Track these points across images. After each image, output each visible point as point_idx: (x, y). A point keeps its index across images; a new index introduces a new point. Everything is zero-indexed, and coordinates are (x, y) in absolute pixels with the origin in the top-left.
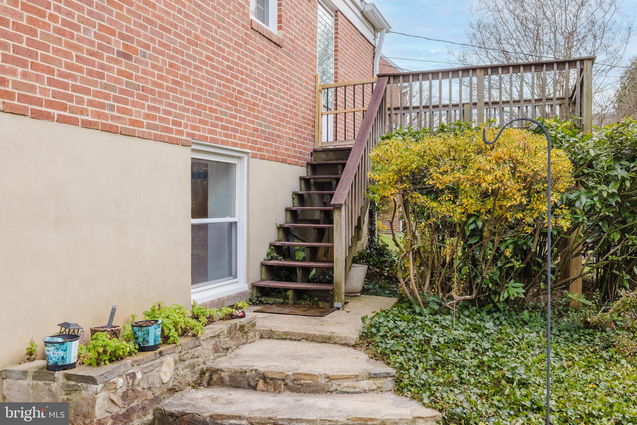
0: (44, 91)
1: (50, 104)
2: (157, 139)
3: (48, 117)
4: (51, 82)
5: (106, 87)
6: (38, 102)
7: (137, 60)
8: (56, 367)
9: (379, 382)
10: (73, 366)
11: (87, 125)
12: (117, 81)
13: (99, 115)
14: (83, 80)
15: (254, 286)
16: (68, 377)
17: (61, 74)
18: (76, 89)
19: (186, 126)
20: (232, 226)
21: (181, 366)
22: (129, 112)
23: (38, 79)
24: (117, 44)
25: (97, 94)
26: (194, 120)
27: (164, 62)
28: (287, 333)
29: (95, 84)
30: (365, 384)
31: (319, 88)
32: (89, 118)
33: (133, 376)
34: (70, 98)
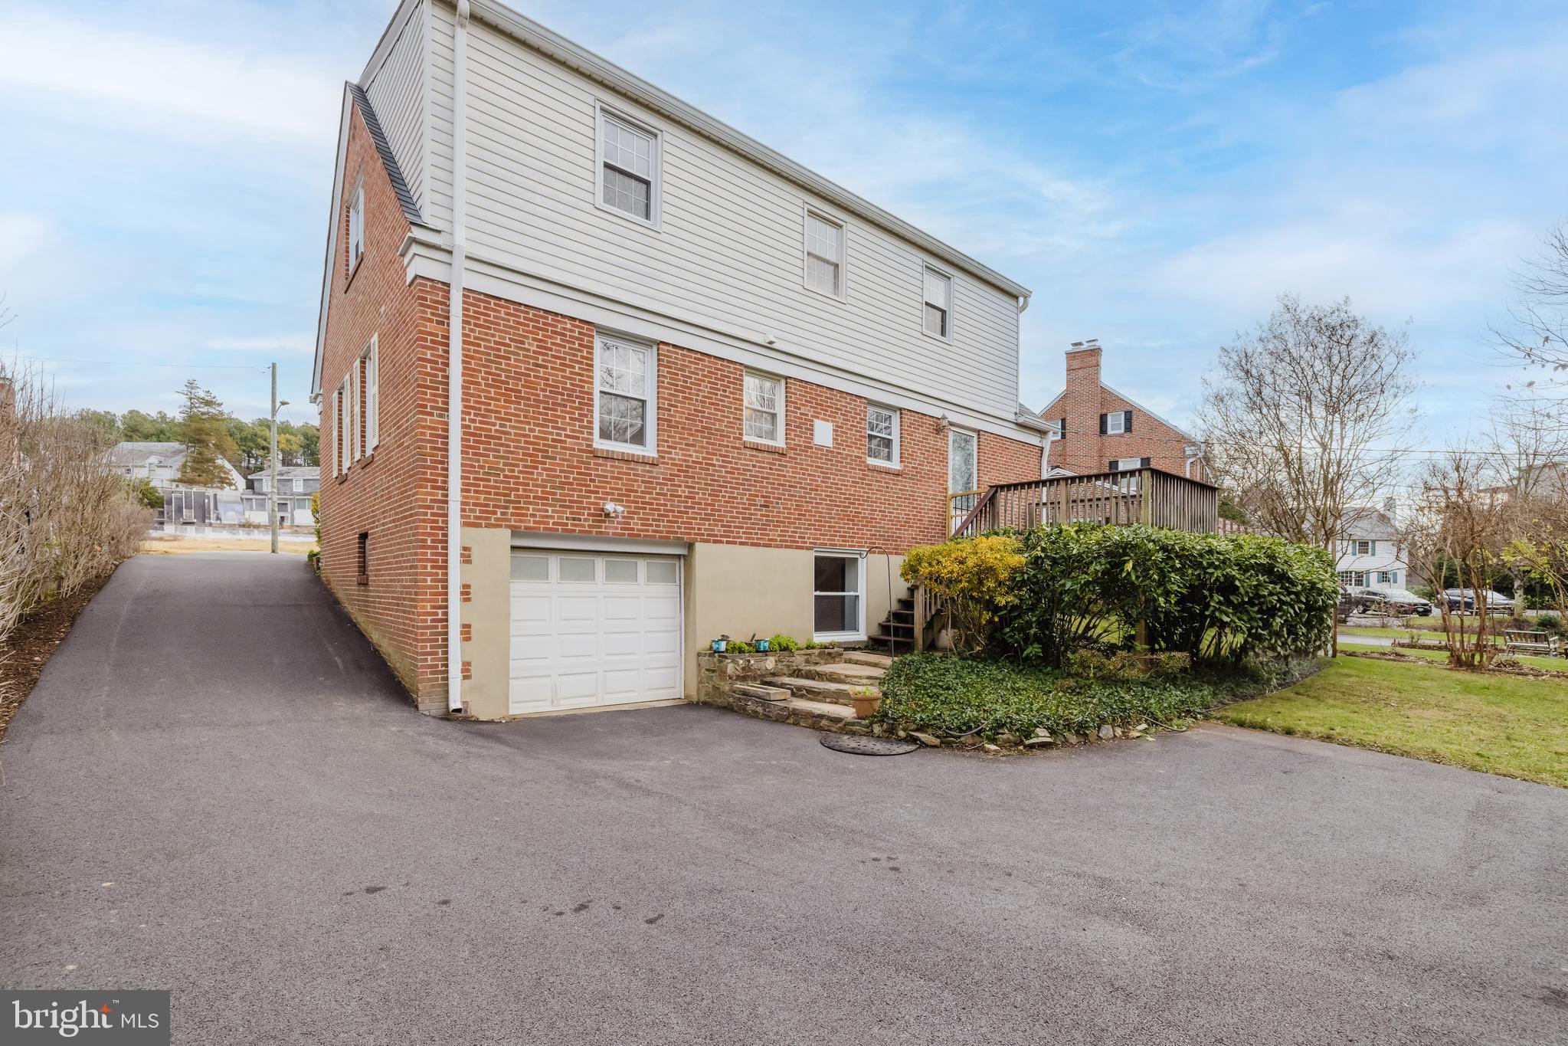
0: (719, 531)
1: (722, 536)
2: (787, 547)
3: (721, 542)
4: (722, 526)
5: (753, 524)
6: (716, 536)
7: (773, 507)
8: (715, 652)
9: (872, 681)
10: (723, 652)
11: (741, 543)
12: (760, 520)
13: (749, 538)
14: (739, 522)
15: (870, 638)
16: (719, 656)
17: (727, 522)
18: (735, 527)
19: (809, 538)
20: (857, 597)
21: (780, 664)
22: (768, 535)
23: (716, 525)
24: (760, 501)
25: (747, 528)
26: (816, 534)
27: (792, 505)
28: (857, 660)
29: (747, 523)
30: (864, 681)
31: (949, 497)
32: (743, 540)
33: (749, 661)
34: (733, 532)
